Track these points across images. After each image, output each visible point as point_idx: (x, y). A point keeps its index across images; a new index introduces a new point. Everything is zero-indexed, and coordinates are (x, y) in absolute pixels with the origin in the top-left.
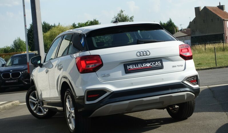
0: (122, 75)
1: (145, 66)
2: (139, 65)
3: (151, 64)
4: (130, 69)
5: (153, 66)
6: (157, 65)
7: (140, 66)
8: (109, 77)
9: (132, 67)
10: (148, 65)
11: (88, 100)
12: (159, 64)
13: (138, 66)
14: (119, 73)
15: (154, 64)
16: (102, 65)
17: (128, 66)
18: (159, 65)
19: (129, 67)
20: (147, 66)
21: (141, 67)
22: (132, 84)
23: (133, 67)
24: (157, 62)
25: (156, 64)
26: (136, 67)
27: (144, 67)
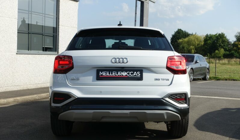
0: (93, 81)
1: (121, 74)
2: (113, 72)
3: (128, 74)
4: (102, 75)
5: (130, 76)
6: (136, 76)
7: (114, 74)
8: (78, 82)
9: (104, 74)
10: (124, 74)
11: (54, 103)
12: (137, 74)
13: (112, 74)
14: (90, 78)
15: (132, 74)
16: (72, 68)
17: (100, 72)
18: (138, 76)
19: (102, 74)
20: (122, 75)
21: (116, 75)
22: (101, 93)
23: (106, 74)
24: (135, 72)
25: (134, 74)
26: (109, 74)
27: (119, 75)
